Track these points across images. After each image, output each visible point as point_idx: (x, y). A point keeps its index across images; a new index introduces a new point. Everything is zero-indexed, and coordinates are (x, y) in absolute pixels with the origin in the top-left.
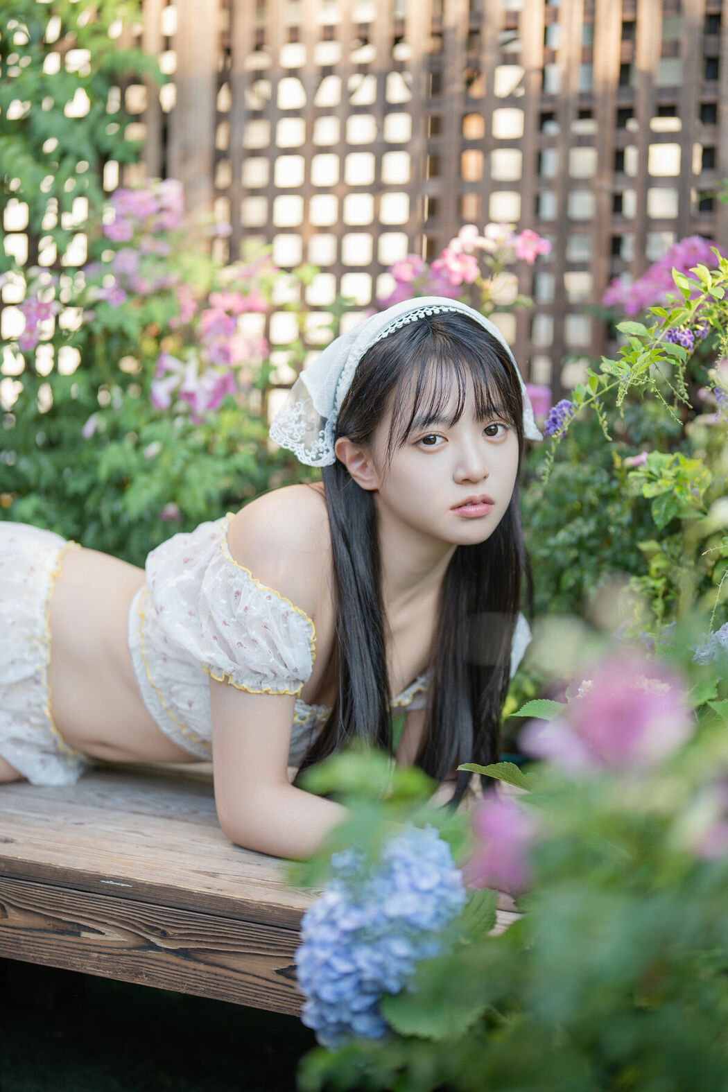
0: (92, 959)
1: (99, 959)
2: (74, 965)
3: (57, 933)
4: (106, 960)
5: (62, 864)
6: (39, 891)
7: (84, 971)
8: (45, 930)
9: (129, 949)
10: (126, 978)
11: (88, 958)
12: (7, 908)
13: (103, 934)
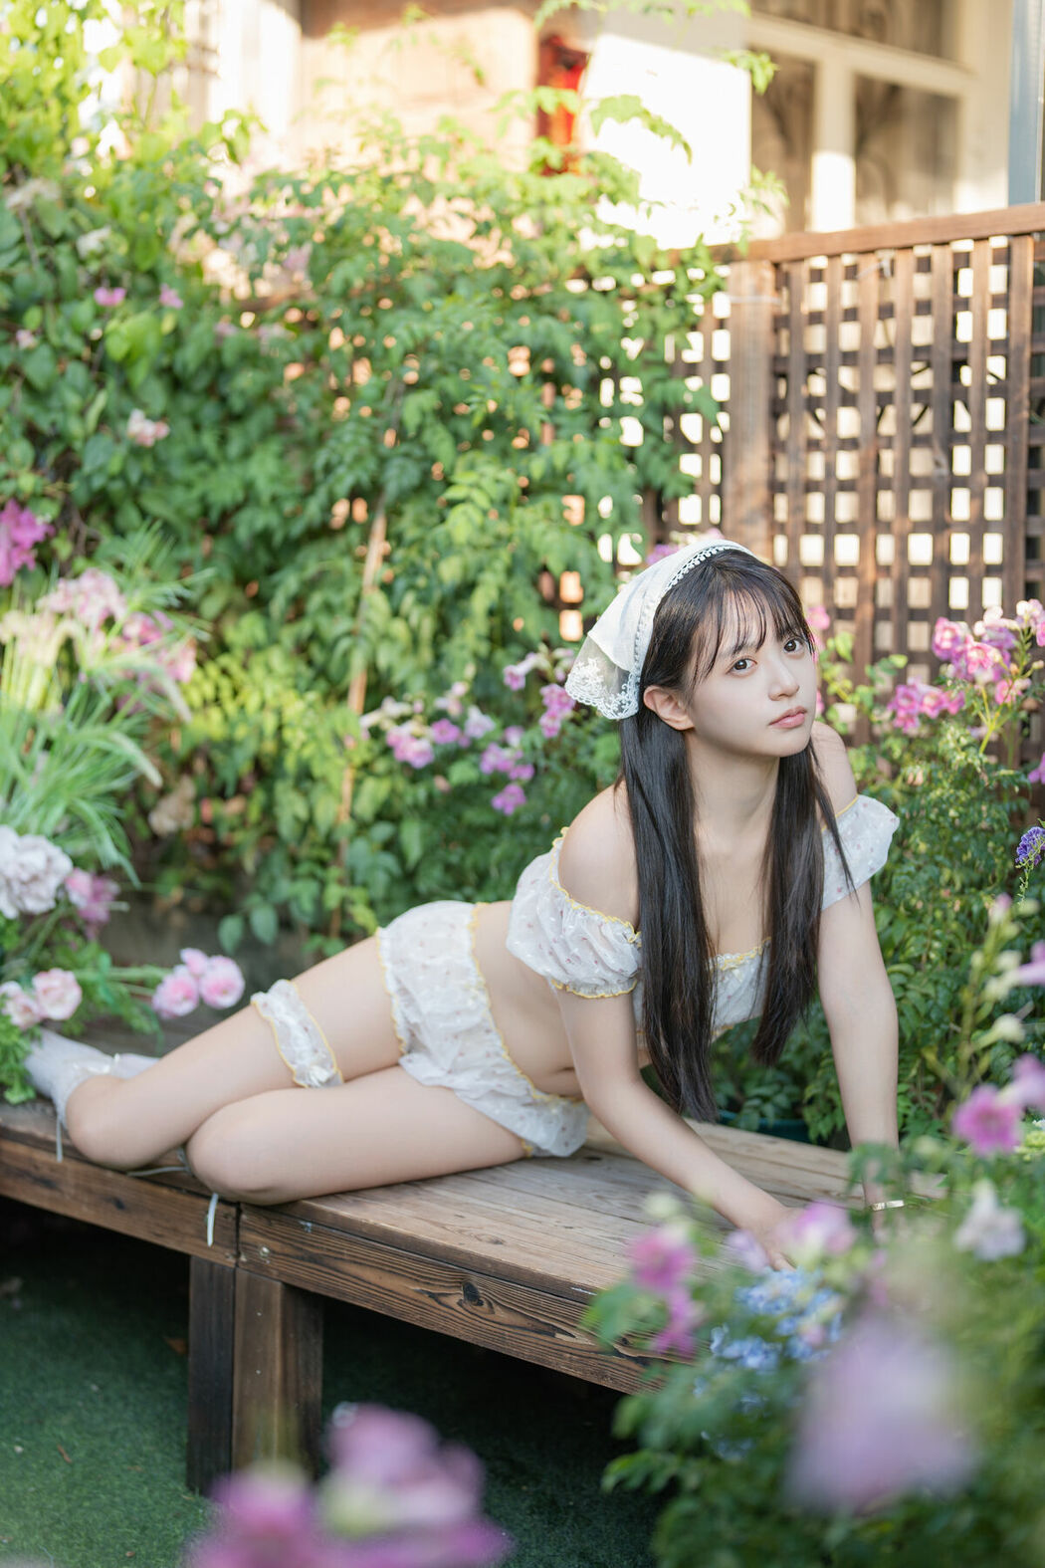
0: (565, 1358)
1: (571, 1360)
2: (550, 1363)
3: (536, 1332)
4: (577, 1361)
5: (539, 1270)
6: (520, 1292)
7: (559, 1370)
8: (524, 1328)
9: (596, 1353)
10: (595, 1380)
11: (561, 1357)
12: (494, 1305)
13: (574, 1337)
